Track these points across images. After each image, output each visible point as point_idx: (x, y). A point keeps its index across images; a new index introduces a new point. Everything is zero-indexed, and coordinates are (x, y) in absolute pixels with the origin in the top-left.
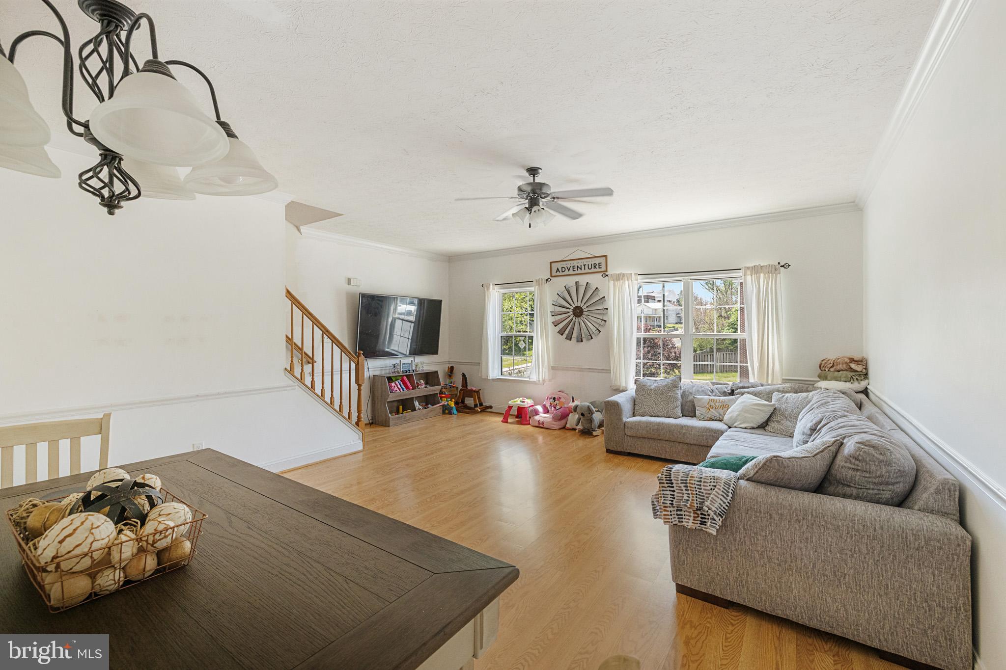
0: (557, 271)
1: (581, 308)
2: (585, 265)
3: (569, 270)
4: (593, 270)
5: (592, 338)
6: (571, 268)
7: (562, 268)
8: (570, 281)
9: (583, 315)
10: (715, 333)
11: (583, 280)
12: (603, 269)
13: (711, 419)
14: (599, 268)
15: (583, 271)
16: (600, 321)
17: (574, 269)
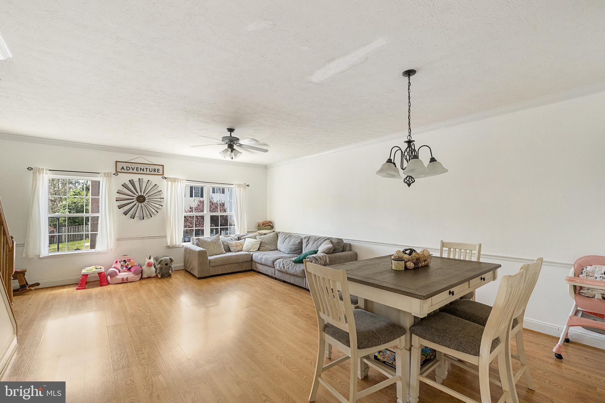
0: (122, 169)
1: (144, 197)
2: (147, 169)
3: (133, 170)
4: (153, 173)
5: (151, 217)
6: (135, 169)
7: (127, 167)
8: (135, 178)
9: (145, 202)
10: (219, 213)
11: (145, 178)
12: (161, 173)
13: (238, 251)
14: (158, 172)
15: (145, 172)
16: (159, 205)
17: (138, 170)
